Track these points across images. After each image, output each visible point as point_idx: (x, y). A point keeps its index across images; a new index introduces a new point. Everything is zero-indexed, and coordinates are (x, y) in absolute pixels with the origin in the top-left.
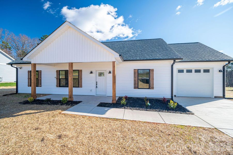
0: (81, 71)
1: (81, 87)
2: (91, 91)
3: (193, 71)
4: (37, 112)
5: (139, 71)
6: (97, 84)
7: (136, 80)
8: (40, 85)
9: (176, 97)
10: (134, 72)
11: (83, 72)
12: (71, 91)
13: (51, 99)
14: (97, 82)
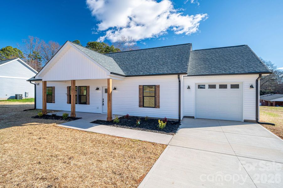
0: (89, 87)
1: (89, 104)
2: (98, 108)
3: (218, 87)
4: (38, 124)
5: (144, 87)
6: (103, 101)
7: (141, 97)
8: (54, 102)
9: (194, 118)
10: (139, 88)
11: (90, 88)
12: (73, 108)
13: (57, 115)
14: (103, 99)
